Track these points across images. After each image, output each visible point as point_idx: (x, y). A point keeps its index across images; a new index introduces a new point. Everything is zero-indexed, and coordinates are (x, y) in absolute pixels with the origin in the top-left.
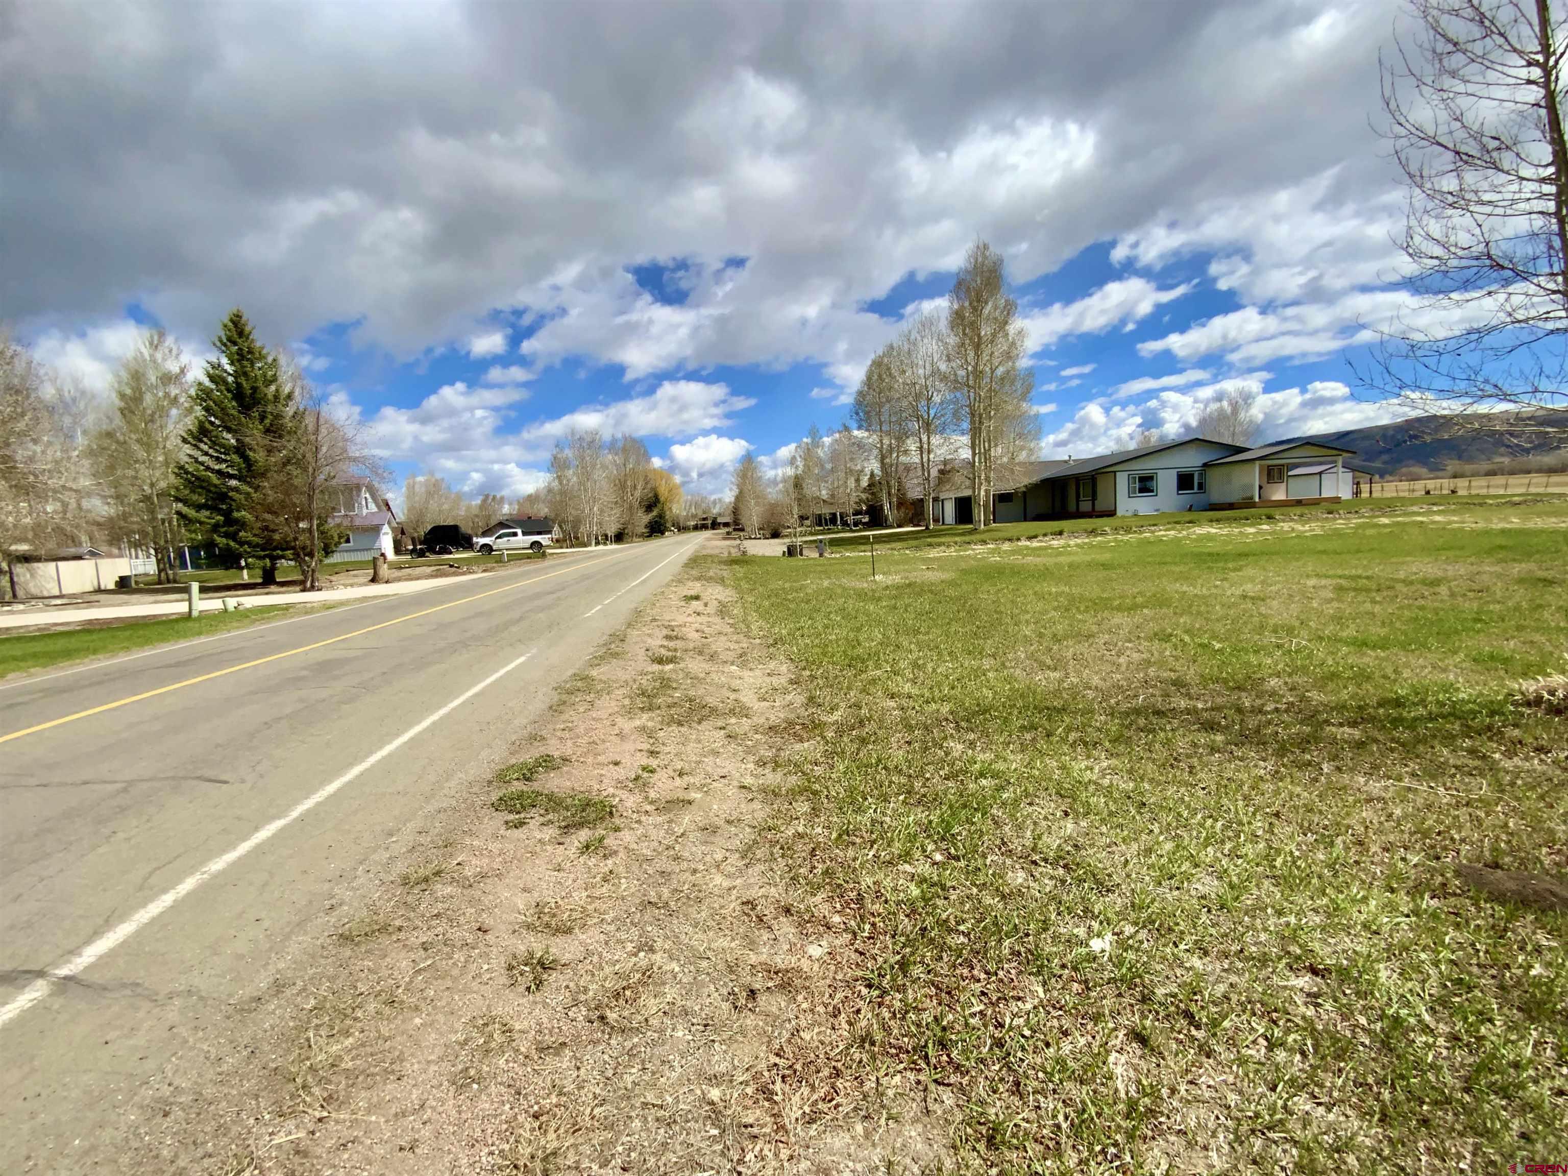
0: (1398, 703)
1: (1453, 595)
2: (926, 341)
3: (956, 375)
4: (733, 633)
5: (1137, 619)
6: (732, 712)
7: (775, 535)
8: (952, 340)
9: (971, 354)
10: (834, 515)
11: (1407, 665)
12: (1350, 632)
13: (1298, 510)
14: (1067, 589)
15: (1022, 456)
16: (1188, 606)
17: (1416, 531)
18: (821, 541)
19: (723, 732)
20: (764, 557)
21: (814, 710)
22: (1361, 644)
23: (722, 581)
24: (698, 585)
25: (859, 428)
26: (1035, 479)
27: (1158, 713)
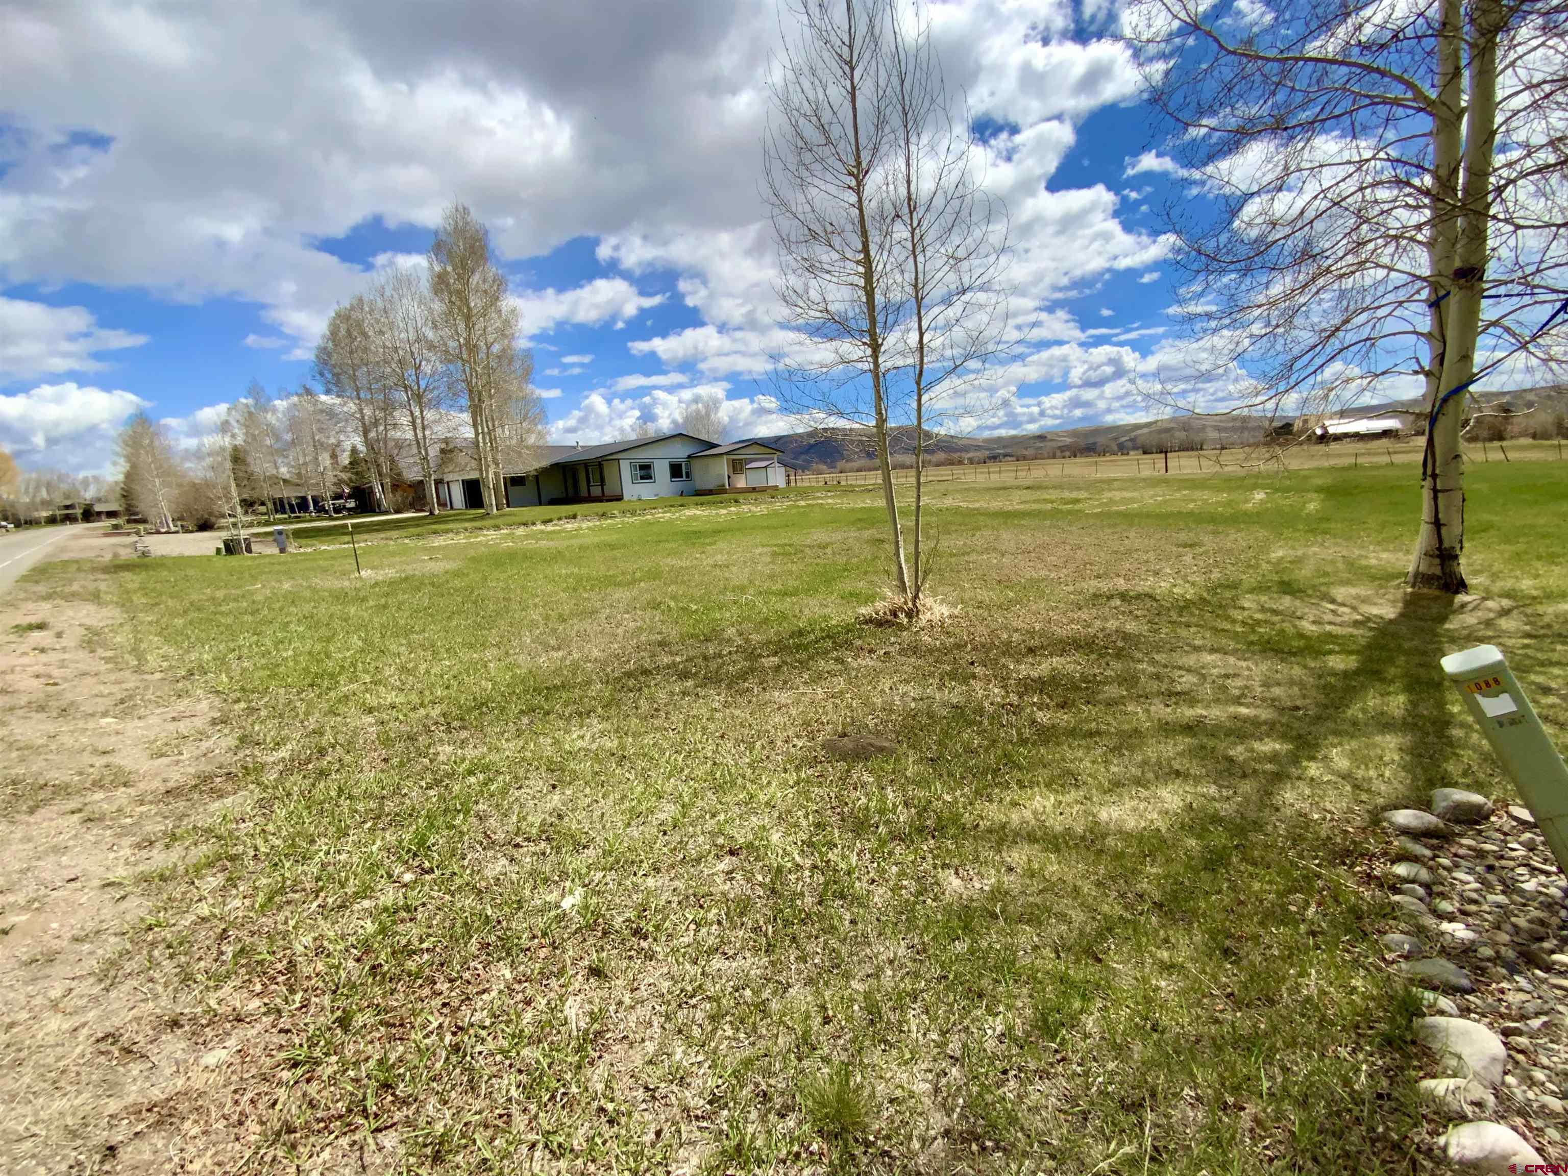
0: (801, 633)
1: (834, 553)
2: (404, 301)
3: (445, 345)
4: (111, 671)
5: (635, 592)
6: (98, 784)
7: (205, 526)
8: (438, 306)
9: (462, 326)
10: (304, 499)
11: (807, 605)
12: (778, 586)
13: (753, 495)
14: (576, 570)
15: (532, 440)
16: (677, 576)
17: (817, 510)
18: (280, 533)
19: (76, 817)
20: (181, 558)
21: (248, 752)
22: (785, 594)
23: (95, 597)
24: (46, 606)
25: (328, 392)
26: (545, 463)
27: (646, 672)
